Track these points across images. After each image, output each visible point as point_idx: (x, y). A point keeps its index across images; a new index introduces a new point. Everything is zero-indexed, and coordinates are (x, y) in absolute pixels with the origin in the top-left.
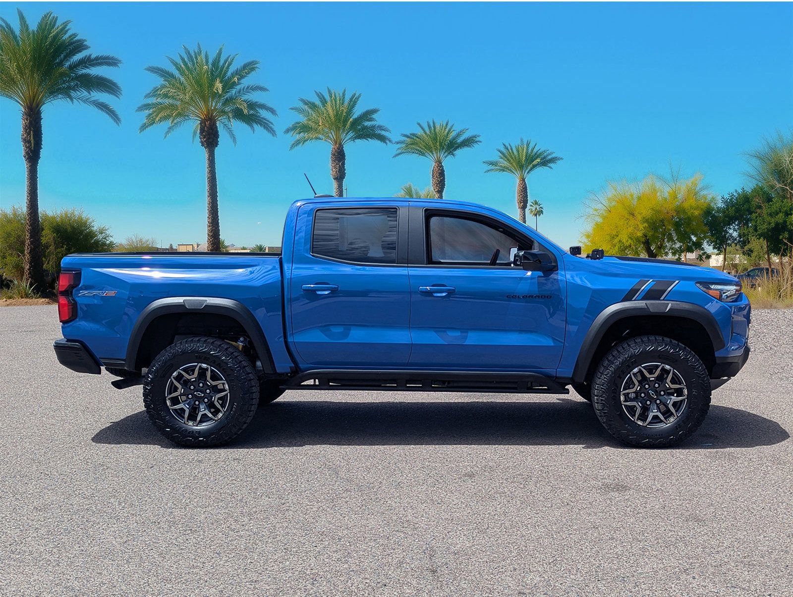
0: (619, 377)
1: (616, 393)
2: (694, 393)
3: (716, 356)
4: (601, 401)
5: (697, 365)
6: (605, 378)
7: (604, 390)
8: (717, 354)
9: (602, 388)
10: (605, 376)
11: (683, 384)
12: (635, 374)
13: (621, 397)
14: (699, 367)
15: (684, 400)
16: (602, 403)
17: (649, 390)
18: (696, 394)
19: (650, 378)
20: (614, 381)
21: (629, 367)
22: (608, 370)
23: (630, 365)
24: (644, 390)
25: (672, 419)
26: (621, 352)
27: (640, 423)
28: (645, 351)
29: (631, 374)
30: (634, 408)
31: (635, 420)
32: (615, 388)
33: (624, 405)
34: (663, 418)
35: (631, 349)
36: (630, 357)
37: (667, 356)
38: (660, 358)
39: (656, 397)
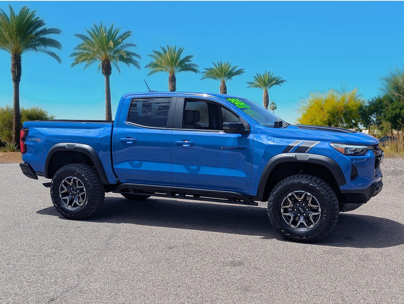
0: (280, 198)
1: (278, 208)
5: (327, 194)
6: (271, 198)
8: (341, 188)
9: (270, 204)
11: (318, 205)
12: (289, 197)
15: (319, 214)
16: (270, 213)
17: (299, 207)
21: (285, 192)
22: (273, 193)
23: (286, 191)
24: (296, 207)
25: (312, 226)
26: (281, 183)
27: (293, 226)
28: (294, 184)
29: (287, 197)
30: (289, 217)
31: (289, 224)
32: (278, 204)
33: (283, 215)
34: (306, 225)
35: (286, 182)
36: (285, 186)
37: (307, 187)
38: (304, 188)
39: (303, 212)
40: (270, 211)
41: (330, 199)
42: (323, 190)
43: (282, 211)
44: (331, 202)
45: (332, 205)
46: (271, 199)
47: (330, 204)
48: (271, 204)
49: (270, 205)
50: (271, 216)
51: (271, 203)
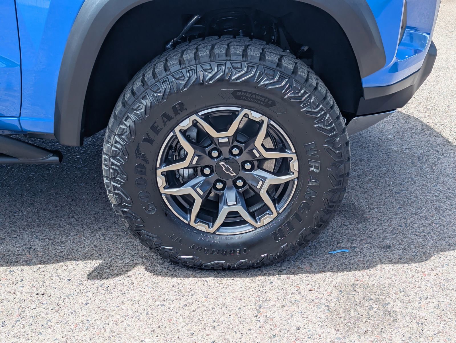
0: (149, 140)
1: (144, 173)
2: (311, 169)
3: (364, 85)
4: (114, 190)
5: (322, 110)
6: (116, 142)
7: (117, 168)
8: (367, 82)
9: (113, 164)
10: (117, 138)
11: (291, 150)
12: (184, 133)
13: (158, 179)
14: (325, 114)
15: (293, 181)
16: (116, 194)
17: (220, 161)
18: (317, 171)
19: (218, 139)
20: (138, 150)
21: (169, 118)
22: (122, 123)
23: (171, 113)
24: (207, 160)
25: (266, 220)
26: (149, 83)
27: (202, 227)
28: (202, 84)
29: (174, 133)
30: (189, 200)
31: (189, 222)
32: (144, 163)
33: (166, 195)
34: (247, 217)
35: (170, 77)
36: (168, 95)
37: (252, 94)
38: (238, 97)
39: (234, 174)
40: (115, 188)
41: (333, 127)
42: (310, 97)
43: (161, 181)
44: (336, 136)
45: (339, 149)
46: (116, 147)
47: (333, 144)
48: (116, 165)
49: (113, 169)
50: (120, 204)
51: (118, 160)
